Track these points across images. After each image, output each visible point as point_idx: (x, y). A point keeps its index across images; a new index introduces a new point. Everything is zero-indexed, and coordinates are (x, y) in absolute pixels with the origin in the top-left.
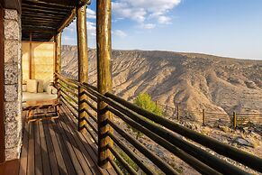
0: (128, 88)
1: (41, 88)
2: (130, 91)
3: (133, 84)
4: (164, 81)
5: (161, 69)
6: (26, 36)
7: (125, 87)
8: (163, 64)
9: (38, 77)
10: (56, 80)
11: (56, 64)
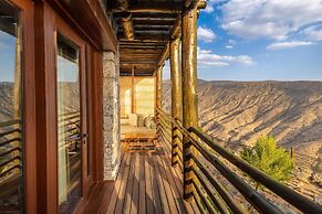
0: (256, 130)
1: (142, 122)
2: (259, 133)
3: (265, 125)
4: (315, 124)
5: (309, 106)
6: (124, 72)
7: (252, 128)
8: (312, 100)
9: (139, 111)
10: (157, 114)
11: (157, 99)
